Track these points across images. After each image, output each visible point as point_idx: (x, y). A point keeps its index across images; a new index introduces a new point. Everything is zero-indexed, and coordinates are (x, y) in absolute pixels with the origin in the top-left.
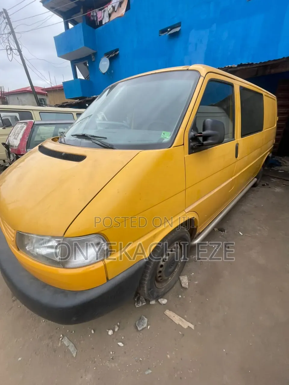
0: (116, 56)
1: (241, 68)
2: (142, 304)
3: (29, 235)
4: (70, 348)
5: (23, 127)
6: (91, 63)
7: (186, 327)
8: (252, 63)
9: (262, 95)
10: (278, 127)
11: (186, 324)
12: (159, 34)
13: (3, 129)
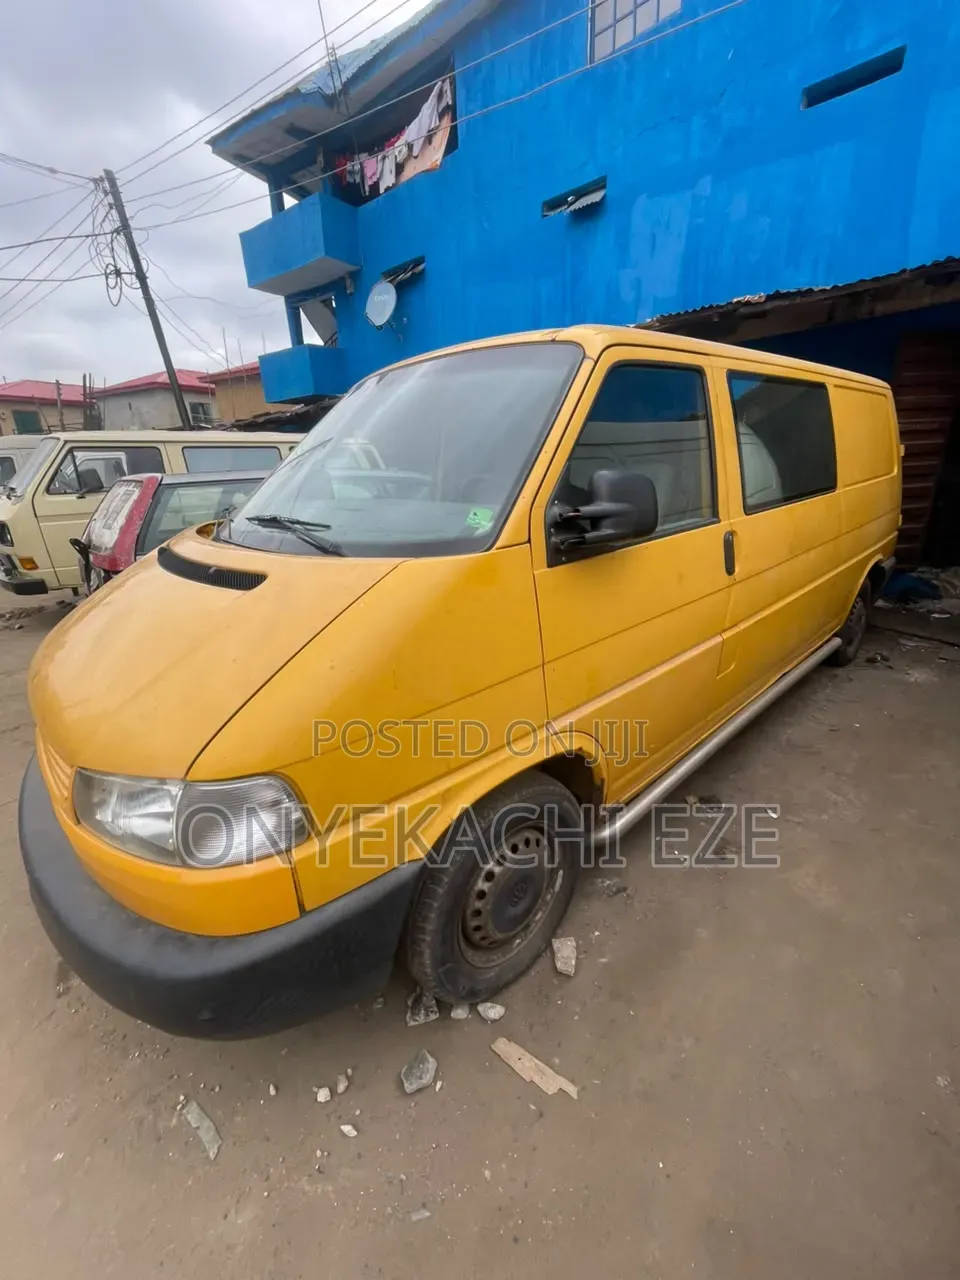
0: (417, 279)
1: (777, 303)
2: (427, 1015)
3: (105, 778)
4: (201, 1133)
5: (131, 495)
6: (343, 297)
7: (551, 1090)
8: (810, 291)
9: (822, 386)
10: (907, 475)
11: (552, 1083)
12: (543, 211)
13: (79, 498)
